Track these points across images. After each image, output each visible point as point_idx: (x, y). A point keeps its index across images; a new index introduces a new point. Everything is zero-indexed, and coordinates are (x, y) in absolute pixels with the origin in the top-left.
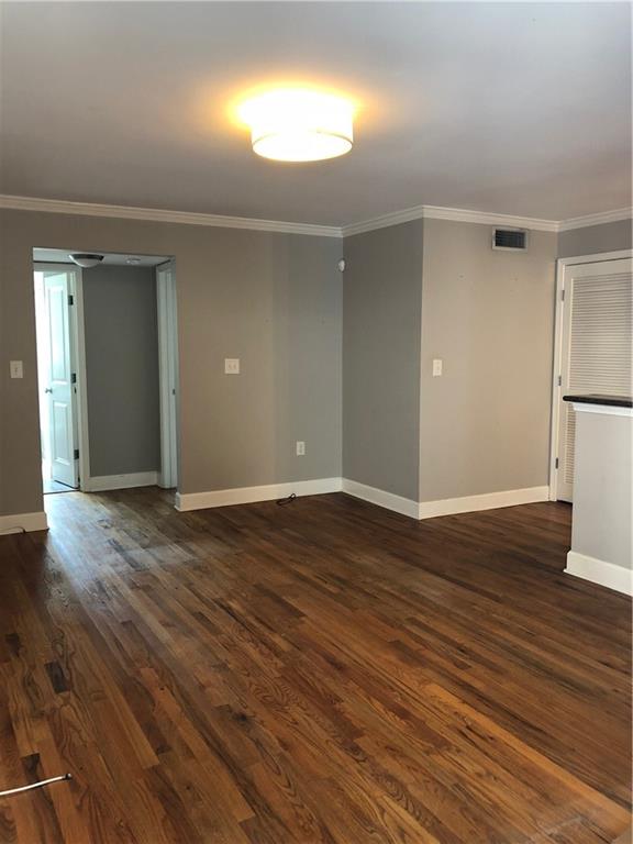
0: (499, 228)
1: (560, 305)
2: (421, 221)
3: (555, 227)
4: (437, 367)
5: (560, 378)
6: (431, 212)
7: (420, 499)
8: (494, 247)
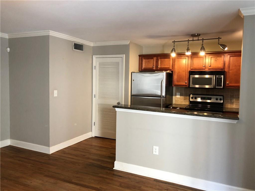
0: (76, 43)
1: (94, 71)
2: (48, 36)
3: (92, 44)
4: (56, 93)
5: (95, 95)
6: (52, 33)
7: (50, 146)
8: (74, 49)
